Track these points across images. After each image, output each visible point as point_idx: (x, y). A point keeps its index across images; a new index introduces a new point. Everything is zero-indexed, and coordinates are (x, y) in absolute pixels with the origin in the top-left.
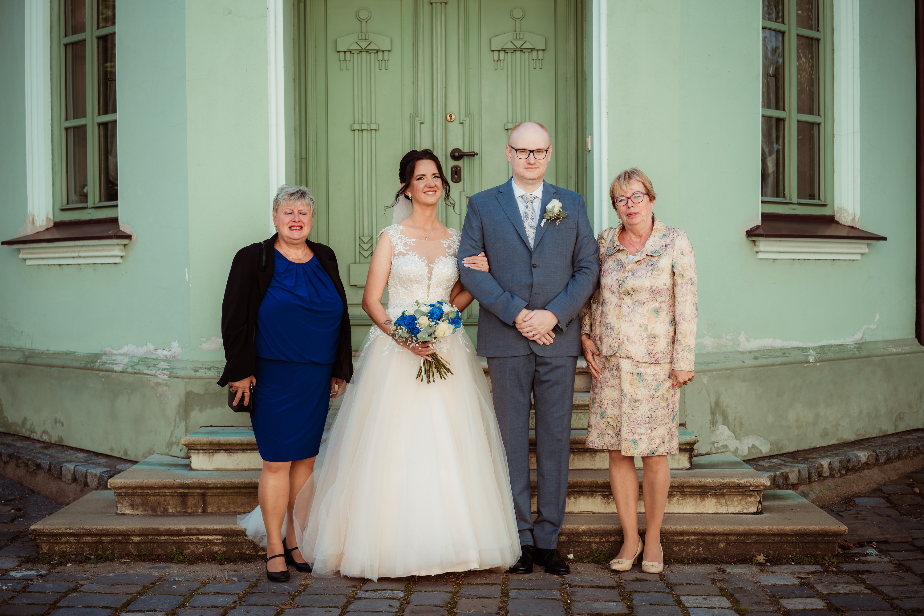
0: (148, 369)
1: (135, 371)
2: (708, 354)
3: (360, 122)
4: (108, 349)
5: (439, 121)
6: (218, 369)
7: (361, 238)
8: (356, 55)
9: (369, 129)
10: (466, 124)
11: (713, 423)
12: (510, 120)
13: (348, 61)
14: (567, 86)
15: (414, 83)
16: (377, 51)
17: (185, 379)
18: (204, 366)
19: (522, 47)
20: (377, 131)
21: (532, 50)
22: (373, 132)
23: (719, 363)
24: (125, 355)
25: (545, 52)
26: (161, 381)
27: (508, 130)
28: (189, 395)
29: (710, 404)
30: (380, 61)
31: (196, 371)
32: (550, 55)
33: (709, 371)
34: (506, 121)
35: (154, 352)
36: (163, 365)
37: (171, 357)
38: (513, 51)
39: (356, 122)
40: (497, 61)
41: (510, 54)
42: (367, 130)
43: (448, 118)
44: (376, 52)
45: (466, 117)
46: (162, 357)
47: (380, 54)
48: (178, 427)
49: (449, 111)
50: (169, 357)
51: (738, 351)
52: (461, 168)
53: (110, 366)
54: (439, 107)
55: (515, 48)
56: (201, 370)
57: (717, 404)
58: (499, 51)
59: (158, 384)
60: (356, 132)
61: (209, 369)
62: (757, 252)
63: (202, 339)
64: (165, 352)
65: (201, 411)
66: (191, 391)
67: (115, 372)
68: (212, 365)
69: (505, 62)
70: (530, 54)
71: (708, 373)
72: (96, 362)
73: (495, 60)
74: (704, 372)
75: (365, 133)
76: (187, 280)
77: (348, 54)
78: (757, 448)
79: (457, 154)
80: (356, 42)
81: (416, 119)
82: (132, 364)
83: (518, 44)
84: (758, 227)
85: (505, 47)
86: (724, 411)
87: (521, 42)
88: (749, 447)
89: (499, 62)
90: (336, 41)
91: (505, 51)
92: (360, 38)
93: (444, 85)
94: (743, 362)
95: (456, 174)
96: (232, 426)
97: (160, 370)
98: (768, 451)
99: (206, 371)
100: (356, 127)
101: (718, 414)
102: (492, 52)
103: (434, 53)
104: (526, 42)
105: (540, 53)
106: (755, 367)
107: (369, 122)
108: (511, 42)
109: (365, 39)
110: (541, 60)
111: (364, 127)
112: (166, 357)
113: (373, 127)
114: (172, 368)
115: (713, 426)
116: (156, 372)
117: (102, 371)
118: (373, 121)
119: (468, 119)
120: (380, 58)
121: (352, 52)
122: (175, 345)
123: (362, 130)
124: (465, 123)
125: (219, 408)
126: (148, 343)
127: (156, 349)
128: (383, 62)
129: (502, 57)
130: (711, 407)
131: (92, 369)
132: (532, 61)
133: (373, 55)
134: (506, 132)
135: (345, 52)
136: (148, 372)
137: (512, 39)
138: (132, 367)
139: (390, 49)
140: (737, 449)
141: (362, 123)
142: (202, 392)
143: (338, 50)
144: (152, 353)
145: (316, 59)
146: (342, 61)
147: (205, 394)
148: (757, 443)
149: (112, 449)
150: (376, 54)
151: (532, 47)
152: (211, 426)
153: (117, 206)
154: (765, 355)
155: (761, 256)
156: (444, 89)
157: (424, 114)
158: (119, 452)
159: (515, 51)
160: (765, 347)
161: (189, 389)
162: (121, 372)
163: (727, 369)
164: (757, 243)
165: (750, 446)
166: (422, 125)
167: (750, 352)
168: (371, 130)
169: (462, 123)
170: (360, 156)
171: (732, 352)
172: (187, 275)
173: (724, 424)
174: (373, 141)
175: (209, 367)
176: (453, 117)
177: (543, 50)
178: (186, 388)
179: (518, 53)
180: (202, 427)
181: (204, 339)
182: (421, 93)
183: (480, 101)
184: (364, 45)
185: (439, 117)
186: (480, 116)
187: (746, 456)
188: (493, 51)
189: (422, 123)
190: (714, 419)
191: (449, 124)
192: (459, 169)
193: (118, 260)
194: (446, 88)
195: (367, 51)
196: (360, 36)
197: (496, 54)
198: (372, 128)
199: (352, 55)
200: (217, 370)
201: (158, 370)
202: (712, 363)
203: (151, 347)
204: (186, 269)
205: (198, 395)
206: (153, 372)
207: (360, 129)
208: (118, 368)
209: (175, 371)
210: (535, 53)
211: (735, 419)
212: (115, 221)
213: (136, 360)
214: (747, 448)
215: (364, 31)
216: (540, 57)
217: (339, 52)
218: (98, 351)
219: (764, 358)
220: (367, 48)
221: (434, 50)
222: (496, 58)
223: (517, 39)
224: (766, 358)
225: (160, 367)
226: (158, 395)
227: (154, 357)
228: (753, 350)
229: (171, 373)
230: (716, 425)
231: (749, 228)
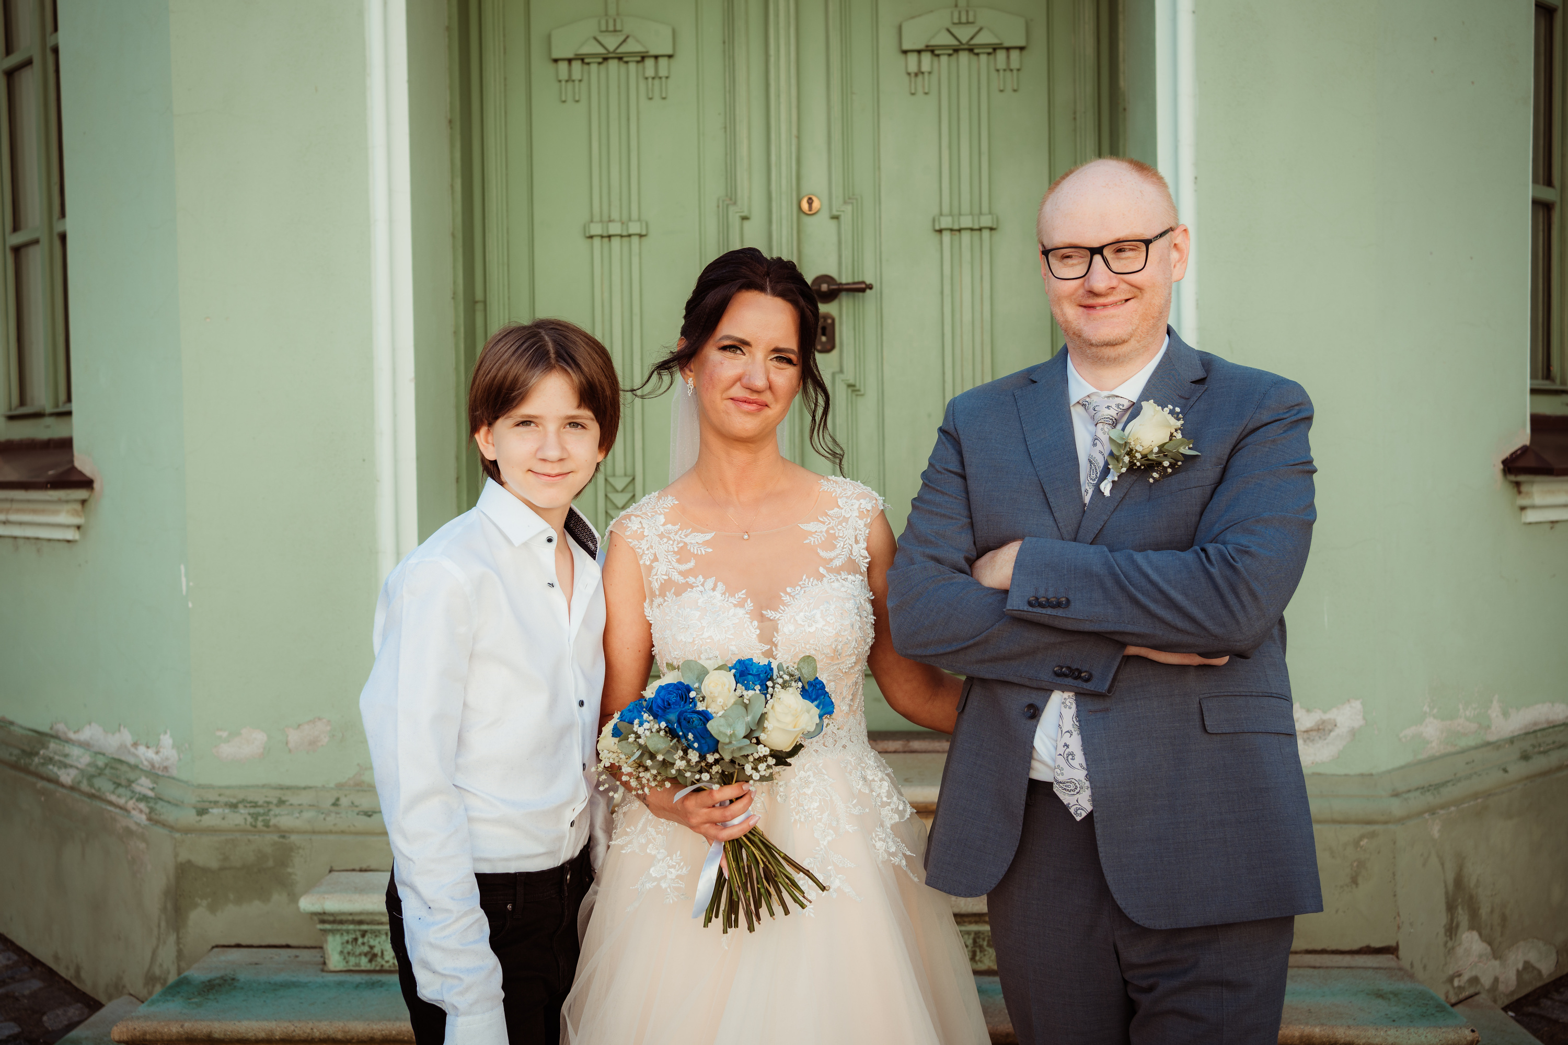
0: (113, 792)
1: (93, 791)
2: (1432, 759)
3: (605, 218)
4: (61, 727)
5: (784, 212)
6: (255, 805)
7: (611, 479)
8: (594, 67)
9: (625, 233)
10: (846, 219)
11: (1452, 930)
12: (946, 209)
13: (577, 83)
14: (1075, 130)
15: (725, 128)
16: (643, 58)
17: (178, 830)
18: (223, 799)
19: (973, 42)
20: (643, 239)
21: (995, 49)
22: (635, 240)
23: (1459, 780)
24: (85, 745)
25: (1024, 52)
26: (134, 827)
27: (940, 231)
28: (184, 870)
29: (1446, 886)
30: (650, 80)
31: (202, 812)
32: (1036, 59)
33: (1443, 807)
34: (936, 211)
35: (132, 750)
36: (144, 785)
37: (161, 768)
38: (951, 52)
39: (597, 217)
40: (916, 75)
41: (944, 59)
42: (622, 236)
43: (805, 206)
44: (639, 59)
45: (845, 203)
46: (146, 763)
47: (650, 63)
48: (165, 943)
49: (807, 189)
50: (157, 765)
51: (1488, 744)
52: (833, 320)
53: (55, 769)
54: (784, 182)
55: (955, 43)
56: (215, 811)
57: (1459, 882)
58: (919, 52)
59: (129, 832)
60: (597, 241)
61: (234, 806)
62: (1523, 508)
63: (219, 733)
64: (151, 754)
65: (212, 909)
66: (189, 862)
67: (63, 786)
68: (241, 796)
69: (934, 77)
70: (992, 57)
71: (1442, 812)
72: (37, 754)
73: (909, 74)
74: (1432, 811)
75: (616, 242)
76: (184, 592)
77: (577, 65)
78: (1534, 968)
79: (824, 287)
80: (595, 39)
81: (732, 209)
82: (92, 770)
83: (964, 34)
84: (1524, 450)
85: (933, 42)
86: (1471, 897)
87: (971, 30)
88: (1518, 971)
89: (920, 77)
90: (549, 37)
91: (932, 51)
92: (604, 28)
93: (794, 132)
94: (1505, 771)
95: (824, 334)
96: (288, 946)
97: (134, 800)
98: (1553, 968)
99: (227, 811)
100: (596, 229)
101: (1460, 908)
102: (902, 57)
103: (772, 59)
104: (981, 29)
105: (1015, 54)
106: (1527, 778)
107: (625, 218)
108: (948, 30)
109: (615, 31)
110: (1015, 72)
111: (615, 229)
112: (153, 766)
113: (634, 228)
114: (158, 798)
115: (1451, 939)
116: (126, 802)
117: (42, 778)
118: (635, 215)
119: (849, 208)
120: (650, 72)
121: (587, 61)
122: (166, 740)
123: (609, 237)
124: (842, 218)
125: (257, 903)
126: (122, 728)
127: (135, 745)
128: (657, 82)
129: (926, 67)
130: (1447, 893)
131: (26, 770)
132: (994, 74)
133: (632, 66)
134: (937, 235)
135: (570, 61)
136: (113, 798)
137: (948, 25)
138: (91, 778)
139: (670, 52)
140: (1496, 980)
141: (610, 221)
142: (214, 864)
143: (555, 56)
144: (129, 752)
145: (505, 79)
146: (563, 83)
147: (222, 869)
148: (1533, 957)
149: (56, 958)
150: (640, 65)
151: (993, 40)
152: (238, 946)
153: (69, 413)
154: (1540, 745)
155: (1531, 516)
156: (794, 141)
157: (750, 198)
158: (67, 968)
159: (956, 51)
160: (1535, 724)
161: (184, 856)
162: (72, 788)
163: (1475, 796)
164: (1524, 488)
165: (1520, 966)
166: (746, 223)
167: (1512, 741)
168: (629, 236)
169: (836, 218)
170: (606, 295)
171: (1476, 748)
172: (184, 580)
173: (1471, 928)
174: (635, 260)
175: (234, 801)
176: (816, 204)
177: (1022, 49)
178: (176, 855)
179: (964, 57)
180: (217, 946)
181: (224, 734)
182: (743, 150)
183: (877, 167)
184: (611, 43)
185: (784, 203)
186: (878, 201)
187: (1512, 993)
188: (905, 52)
189: (745, 218)
190: (1452, 920)
191: (806, 219)
192: (829, 321)
193: (70, 535)
194: (798, 138)
195: (620, 59)
196: (603, 22)
197: (913, 58)
198: (631, 231)
199: (586, 67)
200: (252, 810)
201: (131, 798)
202: (1445, 784)
203: (127, 737)
204: (182, 568)
205: (205, 870)
206: (122, 801)
207: (605, 234)
208: (67, 777)
209: (159, 806)
210: (1001, 55)
211: (1492, 911)
212: (66, 444)
213: (101, 762)
214: (1515, 972)
215: (612, 11)
216: (1015, 64)
217: (556, 61)
218: (45, 728)
219: (1540, 753)
220: (619, 50)
221: (772, 52)
222: (913, 68)
223: (960, 23)
224: (1545, 752)
225: (137, 788)
226: (129, 857)
227: (132, 760)
228: (1516, 734)
229: (152, 810)
230: (1456, 935)
231: (1506, 454)
